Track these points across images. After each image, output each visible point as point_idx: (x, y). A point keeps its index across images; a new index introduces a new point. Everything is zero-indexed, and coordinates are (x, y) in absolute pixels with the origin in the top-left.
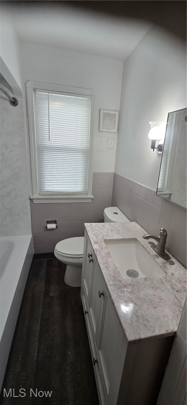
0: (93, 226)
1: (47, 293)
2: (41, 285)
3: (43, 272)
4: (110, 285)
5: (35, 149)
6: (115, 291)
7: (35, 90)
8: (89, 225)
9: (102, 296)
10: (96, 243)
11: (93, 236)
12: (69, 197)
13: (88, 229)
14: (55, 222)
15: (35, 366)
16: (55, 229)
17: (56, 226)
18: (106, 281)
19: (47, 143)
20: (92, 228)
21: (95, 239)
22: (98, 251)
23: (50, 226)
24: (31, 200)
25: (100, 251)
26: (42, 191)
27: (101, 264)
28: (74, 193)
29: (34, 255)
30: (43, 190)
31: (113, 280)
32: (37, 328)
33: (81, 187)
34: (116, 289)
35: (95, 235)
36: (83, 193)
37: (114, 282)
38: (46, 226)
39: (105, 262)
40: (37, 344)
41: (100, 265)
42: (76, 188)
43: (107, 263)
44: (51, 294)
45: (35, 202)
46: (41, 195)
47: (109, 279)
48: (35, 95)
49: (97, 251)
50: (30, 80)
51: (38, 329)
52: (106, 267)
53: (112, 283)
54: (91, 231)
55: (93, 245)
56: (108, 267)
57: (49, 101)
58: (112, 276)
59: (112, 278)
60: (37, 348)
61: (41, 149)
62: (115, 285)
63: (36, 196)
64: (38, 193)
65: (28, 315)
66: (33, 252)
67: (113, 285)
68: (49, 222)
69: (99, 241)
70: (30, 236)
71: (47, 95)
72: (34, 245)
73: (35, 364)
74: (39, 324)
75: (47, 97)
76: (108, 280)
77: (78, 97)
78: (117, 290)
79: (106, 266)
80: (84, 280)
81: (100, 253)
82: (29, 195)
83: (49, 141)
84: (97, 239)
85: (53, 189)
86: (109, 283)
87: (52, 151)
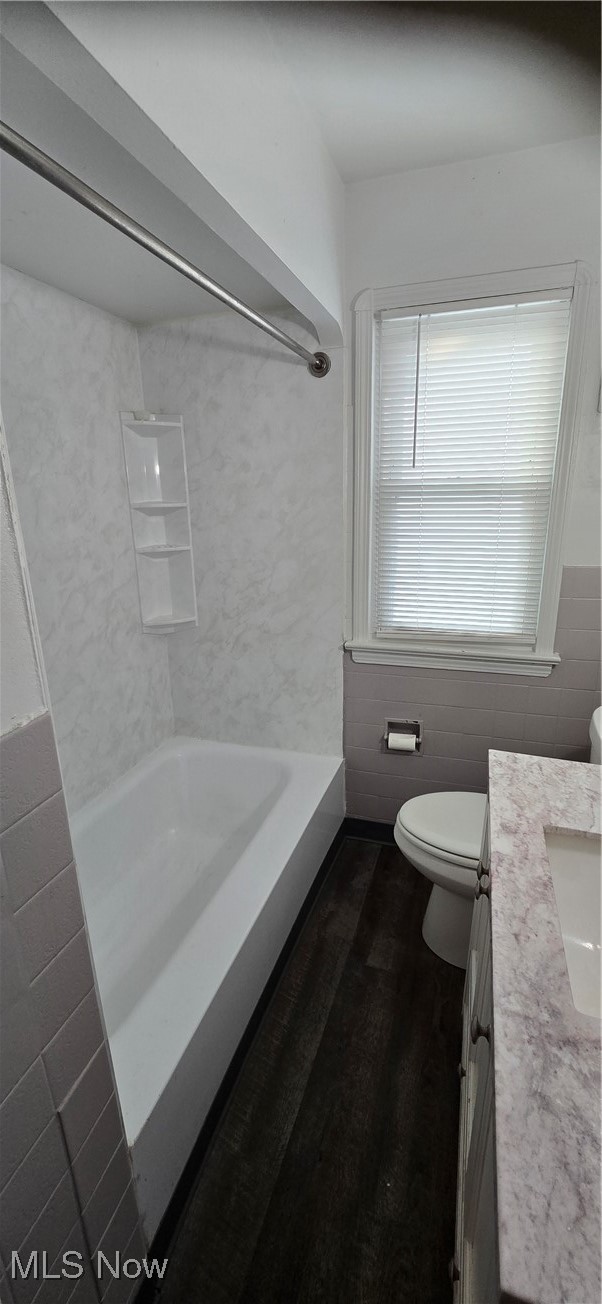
0: (518, 766)
1: (360, 950)
2: (346, 922)
3: (361, 881)
4: (505, 1012)
5: (369, 497)
6: (518, 1045)
7: (378, 316)
8: (504, 760)
9: (481, 1039)
10: (506, 829)
11: (506, 803)
12: (468, 651)
13: (494, 772)
14: (414, 729)
15: (280, 1162)
16: (412, 752)
17: (418, 745)
18: (497, 988)
19: (409, 475)
20: (514, 770)
21: (510, 816)
22: (505, 865)
23: (399, 740)
24: (347, 651)
25: (512, 864)
26: (381, 627)
27: (500, 915)
28: (486, 640)
29: (347, 821)
30: (389, 624)
31: (526, 997)
32: (309, 1049)
33: (514, 620)
34: (526, 1037)
35: (515, 802)
36: (519, 641)
37: (527, 1006)
38: (386, 737)
39: (520, 912)
40: (299, 1097)
41: (495, 920)
42: (494, 622)
43: (524, 921)
44: (374, 960)
45: (357, 657)
46: (379, 638)
47: (509, 988)
48: (379, 330)
49: (501, 860)
50: (367, 289)
51: (312, 1053)
52: (516, 936)
53: (517, 1008)
54: (504, 783)
55: (493, 836)
56: (522, 938)
57: (421, 341)
58: (528, 980)
59: (525, 987)
60: (297, 1110)
61: (389, 495)
62: (527, 1018)
63: (362, 640)
64: (370, 631)
65: (293, 996)
66: (343, 811)
67: (517, 1014)
68: (394, 727)
69: (524, 827)
70: (336, 761)
71: (414, 322)
72: (347, 789)
73: (283, 1157)
74: (319, 1037)
75: (415, 329)
76: (504, 988)
77: (519, 305)
78: (529, 1042)
79: (515, 929)
80: (474, 955)
81: (510, 872)
82: (343, 635)
83: (414, 466)
84: (519, 816)
85: (415, 620)
86: (503, 1000)
87: (419, 500)
